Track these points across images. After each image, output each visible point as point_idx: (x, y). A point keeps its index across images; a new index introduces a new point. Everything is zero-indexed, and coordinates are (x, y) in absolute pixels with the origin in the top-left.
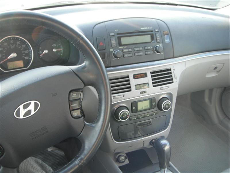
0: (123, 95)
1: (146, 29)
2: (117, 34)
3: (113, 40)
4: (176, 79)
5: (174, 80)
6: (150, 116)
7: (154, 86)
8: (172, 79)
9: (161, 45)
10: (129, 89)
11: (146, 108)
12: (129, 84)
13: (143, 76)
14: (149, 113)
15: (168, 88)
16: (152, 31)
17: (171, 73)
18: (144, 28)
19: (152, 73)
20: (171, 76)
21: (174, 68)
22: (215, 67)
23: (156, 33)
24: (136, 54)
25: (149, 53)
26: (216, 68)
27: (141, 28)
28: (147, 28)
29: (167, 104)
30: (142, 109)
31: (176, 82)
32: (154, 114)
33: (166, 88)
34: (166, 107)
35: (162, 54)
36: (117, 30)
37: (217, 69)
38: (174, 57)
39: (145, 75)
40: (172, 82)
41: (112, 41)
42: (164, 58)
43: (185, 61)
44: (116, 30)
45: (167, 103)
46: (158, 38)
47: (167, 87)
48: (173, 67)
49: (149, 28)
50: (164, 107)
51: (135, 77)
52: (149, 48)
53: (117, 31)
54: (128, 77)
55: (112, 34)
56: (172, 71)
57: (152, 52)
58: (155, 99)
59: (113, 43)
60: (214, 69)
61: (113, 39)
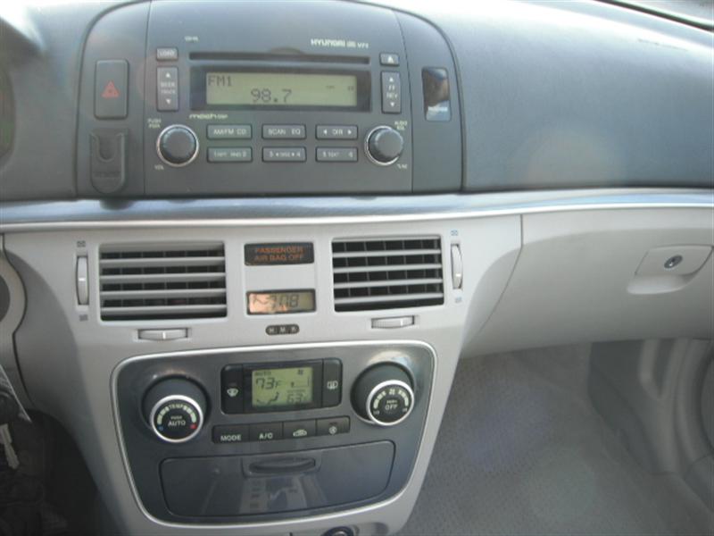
0: (187, 329)
1: (340, 48)
2: (194, 56)
3: (168, 80)
4: (460, 287)
5: (450, 293)
6: (308, 436)
7: (339, 308)
8: (440, 288)
9: (401, 125)
10: (216, 306)
11: (295, 399)
12: (221, 283)
13: (297, 256)
14: (307, 424)
15: (413, 323)
16: (366, 60)
17: (439, 259)
18: (327, 43)
19: (337, 247)
20: (439, 273)
21: (455, 239)
22: (672, 255)
23: (383, 68)
24: (271, 154)
25: (333, 155)
26: (676, 260)
27: (314, 42)
28: (340, 43)
29: (392, 398)
30: (273, 403)
31: (458, 300)
32: (333, 430)
33: (402, 322)
34: (387, 408)
35: (405, 166)
36: (196, 39)
37: (680, 268)
38: (462, 190)
39: (304, 254)
40: (440, 301)
41: (163, 84)
42: (409, 188)
43: (521, 215)
44: (188, 39)
45: (392, 392)
46: (391, 91)
47: (410, 320)
48: (454, 233)
49: (352, 44)
50: (376, 406)
51: (257, 258)
52: (338, 132)
53: (192, 42)
54: (220, 251)
55: (170, 53)
56: (446, 251)
57: (351, 155)
58: (341, 365)
59: (165, 92)
60: (667, 265)
61: (168, 75)
